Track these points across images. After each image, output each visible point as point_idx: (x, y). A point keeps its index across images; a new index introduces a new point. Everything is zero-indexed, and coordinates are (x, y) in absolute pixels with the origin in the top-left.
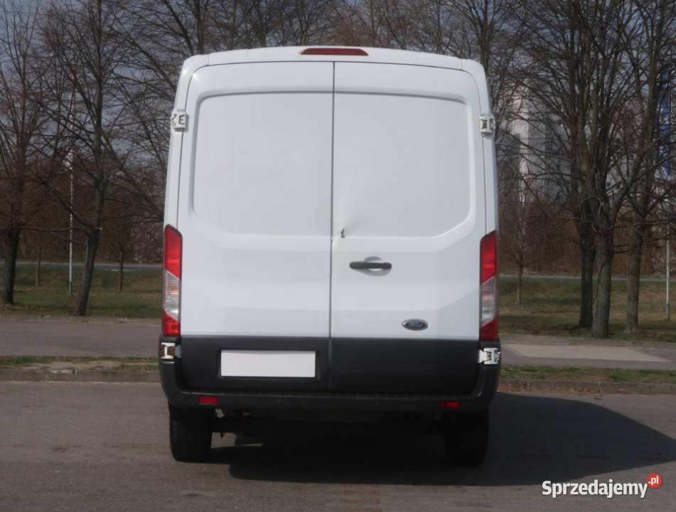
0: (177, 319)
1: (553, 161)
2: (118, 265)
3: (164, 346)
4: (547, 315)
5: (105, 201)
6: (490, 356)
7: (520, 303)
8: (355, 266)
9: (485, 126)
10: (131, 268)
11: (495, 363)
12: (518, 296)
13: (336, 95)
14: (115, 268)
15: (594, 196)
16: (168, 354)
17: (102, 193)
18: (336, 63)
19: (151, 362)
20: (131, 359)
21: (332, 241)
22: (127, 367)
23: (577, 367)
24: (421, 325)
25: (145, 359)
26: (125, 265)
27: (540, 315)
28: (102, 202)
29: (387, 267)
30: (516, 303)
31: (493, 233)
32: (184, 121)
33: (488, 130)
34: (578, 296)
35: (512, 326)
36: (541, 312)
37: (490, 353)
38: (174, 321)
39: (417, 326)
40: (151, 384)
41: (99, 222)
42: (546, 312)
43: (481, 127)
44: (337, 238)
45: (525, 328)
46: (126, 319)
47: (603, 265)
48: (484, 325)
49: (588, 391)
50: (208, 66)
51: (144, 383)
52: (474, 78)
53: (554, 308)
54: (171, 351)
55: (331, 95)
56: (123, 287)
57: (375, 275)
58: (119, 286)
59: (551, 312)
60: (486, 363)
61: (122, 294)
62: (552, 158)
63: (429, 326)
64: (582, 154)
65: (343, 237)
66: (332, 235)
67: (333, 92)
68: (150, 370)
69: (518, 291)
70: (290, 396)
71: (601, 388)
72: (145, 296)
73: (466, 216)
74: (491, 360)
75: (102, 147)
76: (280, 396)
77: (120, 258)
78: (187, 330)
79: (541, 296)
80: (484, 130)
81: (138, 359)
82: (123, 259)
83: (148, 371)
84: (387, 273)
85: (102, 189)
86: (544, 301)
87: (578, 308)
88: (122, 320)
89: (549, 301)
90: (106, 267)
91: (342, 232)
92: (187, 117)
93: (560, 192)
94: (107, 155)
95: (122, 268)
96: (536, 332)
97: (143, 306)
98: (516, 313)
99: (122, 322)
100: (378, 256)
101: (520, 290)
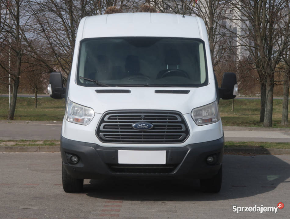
1: (246, 40)
2: (34, 95)
4: (246, 116)
5: (22, 64)
7: (234, 111)
10: (41, 96)
12: (232, 107)
14: (34, 96)
15: (264, 57)
17: (20, 59)
19: (33, 142)
20: (23, 141)
22: (19, 145)
23: (245, 142)
25: (30, 141)
26: (37, 95)
27: (242, 116)
28: (20, 64)
30: (231, 111)
34: (259, 107)
35: (227, 122)
36: (243, 115)
40: (30, 153)
41: (19, 73)
42: (246, 115)
45: (233, 123)
46: (30, 121)
47: (269, 91)
49: (248, 153)
51: (26, 153)
53: (250, 113)
56: (37, 106)
58: (35, 105)
59: (248, 115)
61: (36, 109)
62: (246, 39)
64: (258, 36)
68: (30, 146)
69: (233, 105)
71: (255, 152)
72: (47, 110)
75: (20, 36)
77: (35, 92)
79: (244, 107)
81: (26, 141)
82: (37, 92)
83: (28, 147)
85: (20, 57)
86: (245, 109)
87: (259, 113)
88: (28, 122)
89: (248, 110)
90: (29, 96)
93: (250, 55)
94: (23, 40)
95: (36, 97)
96: (238, 125)
97: (45, 115)
98: (231, 115)
99: (28, 123)
101: (234, 104)
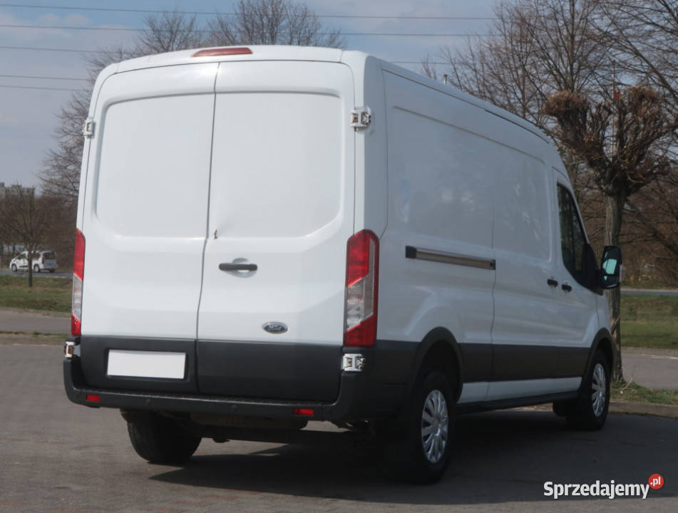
0: (79, 319)
3: (67, 345)
6: (350, 362)
8: (224, 267)
9: (355, 120)
11: (356, 370)
16: (69, 353)
18: (220, 63)
21: (205, 242)
24: (280, 329)
29: (253, 268)
32: (90, 129)
33: (359, 124)
37: (351, 359)
38: (76, 321)
39: (276, 329)
43: (352, 121)
44: (211, 239)
48: (348, 329)
50: (116, 73)
52: (351, 69)
54: (71, 350)
55: (213, 96)
60: (347, 370)
63: (289, 330)
65: (216, 238)
66: (207, 237)
67: (215, 93)
73: (335, 215)
74: (351, 366)
76: (149, 396)
78: (86, 329)
80: (354, 124)
84: (252, 275)
91: (215, 234)
92: (94, 125)
100: (245, 257)
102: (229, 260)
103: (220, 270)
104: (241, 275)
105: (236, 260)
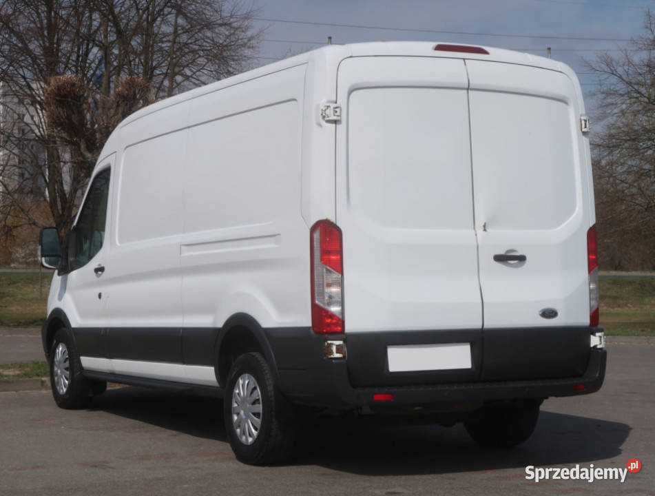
0: (340, 317)
3: (331, 344)
6: (600, 340)
8: (499, 258)
9: (585, 125)
13: (469, 91)
16: (337, 353)
18: (466, 61)
21: (476, 235)
24: (553, 314)
29: (522, 259)
31: (594, 226)
37: (601, 337)
38: (339, 319)
39: (551, 314)
43: (583, 126)
44: (480, 231)
48: (592, 311)
50: (351, 57)
52: (571, 80)
54: (339, 349)
55: (466, 91)
57: (512, 267)
60: (598, 347)
63: (559, 314)
65: (485, 230)
66: (475, 228)
67: (468, 89)
70: (455, 388)
73: (575, 210)
74: (602, 343)
78: (351, 326)
84: (521, 266)
91: (484, 226)
92: (341, 110)
100: (515, 248)
102: (502, 252)
103: (495, 262)
104: (511, 266)
105: (508, 251)
